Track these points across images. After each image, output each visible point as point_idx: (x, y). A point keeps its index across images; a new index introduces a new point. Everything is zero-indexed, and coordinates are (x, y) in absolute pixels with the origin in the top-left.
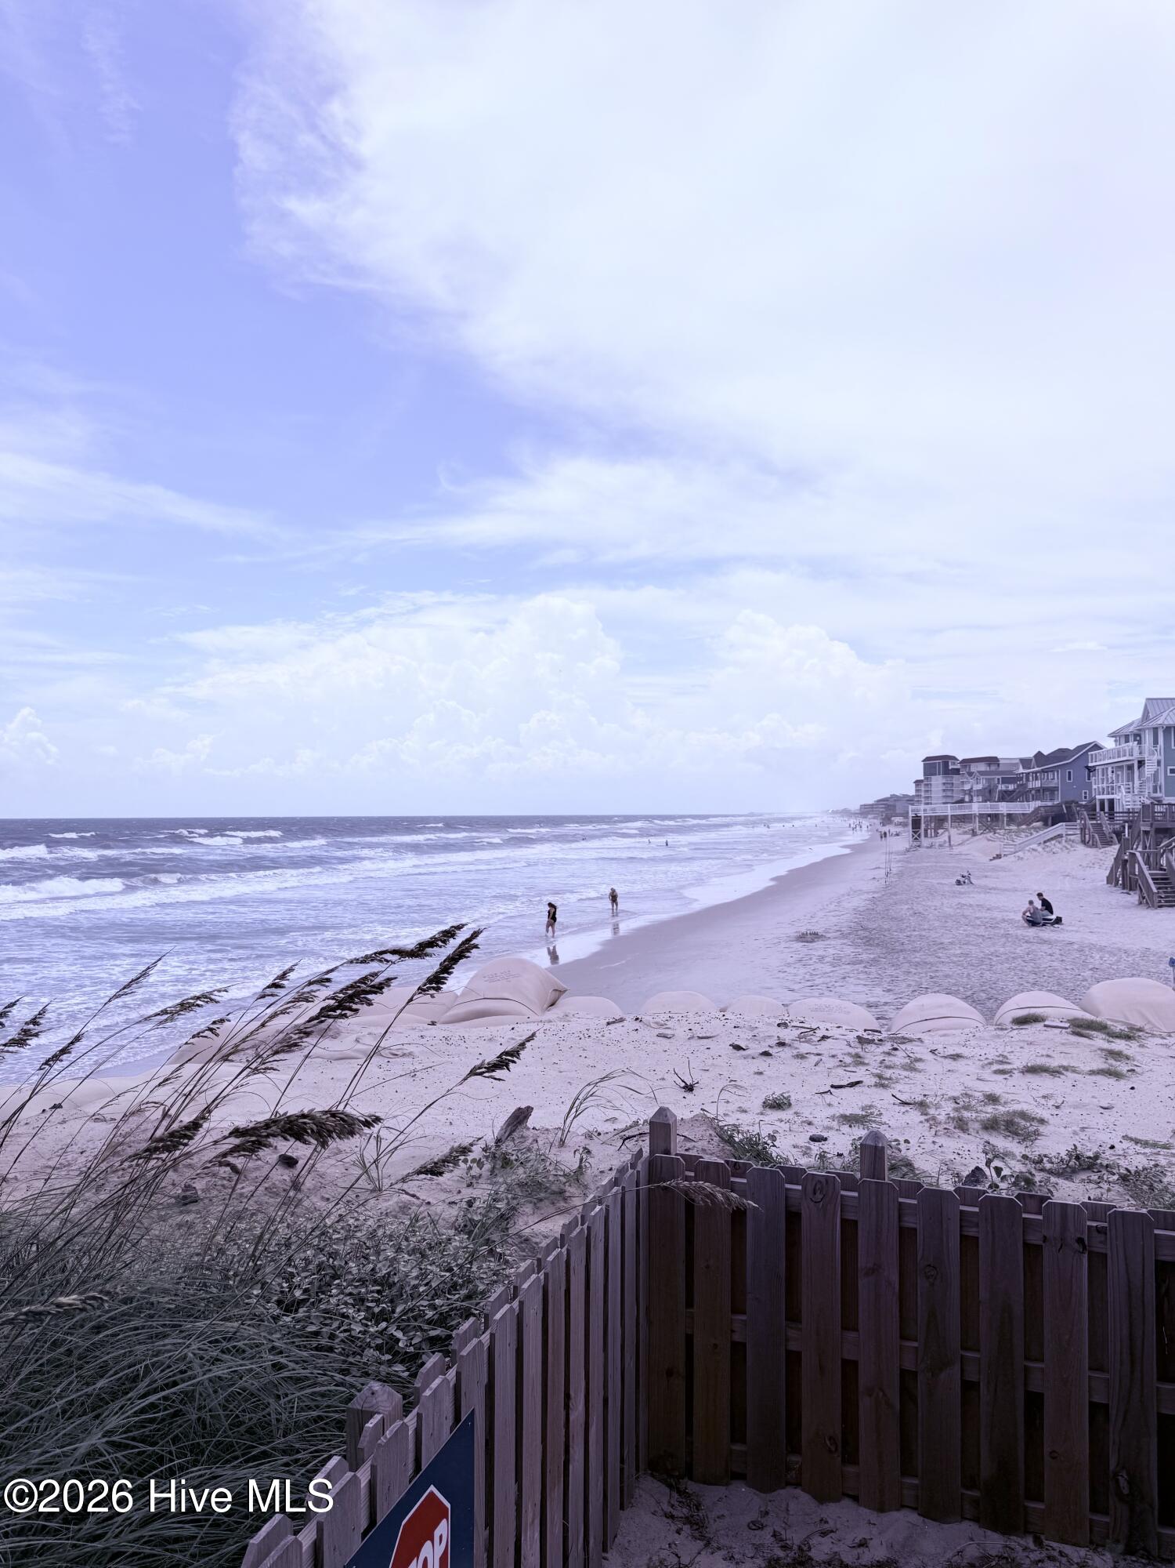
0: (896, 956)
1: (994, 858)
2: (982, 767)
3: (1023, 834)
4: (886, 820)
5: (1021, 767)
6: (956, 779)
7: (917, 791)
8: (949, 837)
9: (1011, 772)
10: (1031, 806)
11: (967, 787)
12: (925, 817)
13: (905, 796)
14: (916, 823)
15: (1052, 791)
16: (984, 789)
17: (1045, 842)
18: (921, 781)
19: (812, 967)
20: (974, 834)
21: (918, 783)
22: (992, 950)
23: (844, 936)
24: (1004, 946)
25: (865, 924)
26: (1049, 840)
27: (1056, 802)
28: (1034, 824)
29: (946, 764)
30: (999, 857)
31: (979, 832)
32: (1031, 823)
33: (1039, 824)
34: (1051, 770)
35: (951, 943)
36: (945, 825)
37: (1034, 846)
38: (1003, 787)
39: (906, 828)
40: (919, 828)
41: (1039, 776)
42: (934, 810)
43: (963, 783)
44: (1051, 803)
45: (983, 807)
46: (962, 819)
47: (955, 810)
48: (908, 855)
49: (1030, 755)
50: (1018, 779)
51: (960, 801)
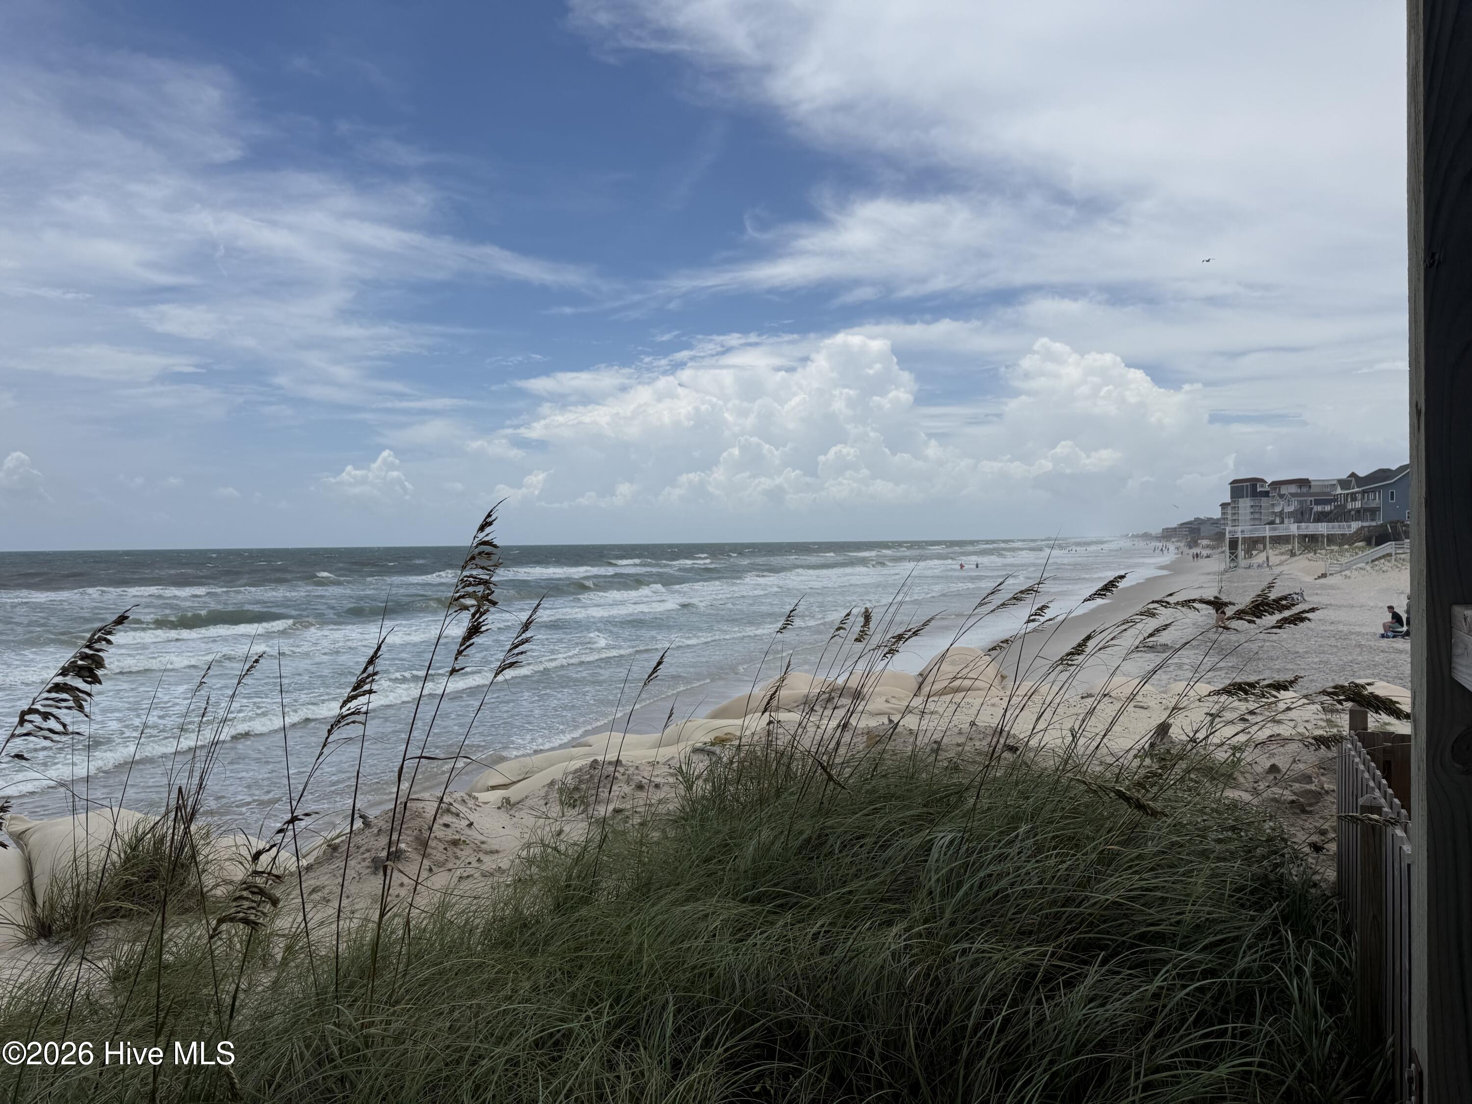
0: (1255, 663)
1: (1319, 577)
2: (1293, 489)
3: (1347, 554)
4: (1193, 544)
5: (1339, 487)
6: (1264, 502)
7: (1223, 514)
8: (1268, 558)
9: (1329, 494)
10: (1355, 525)
11: (1277, 509)
12: (1244, 539)
13: (1210, 519)
14: (1233, 544)
15: (1373, 512)
16: (1296, 511)
17: (1373, 561)
18: (1228, 504)
19: (1174, 674)
20: (1293, 554)
21: (1224, 506)
22: (1350, 658)
24: (1360, 654)
26: (1376, 559)
27: (1379, 523)
28: (1357, 544)
29: (1254, 487)
30: (1324, 576)
31: (1298, 553)
32: (1353, 543)
33: (1361, 544)
34: (1373, 490)
35: (1306, 652)
36: (1261, 546)
37: (1362, 565)
38: (1319, 508)
39: (1220, 550)
40: (1236, 549)
41: (1359, 496)
42: (1251, 531)
43: (1273, 505)
44: (1374, 524)
45: (1298, 528)
46: (1277, 540)
47: (1267, 532)
48: (1227, 575)
49: (1344, 476)
50: (1335, 500)
51: (1272, 523)
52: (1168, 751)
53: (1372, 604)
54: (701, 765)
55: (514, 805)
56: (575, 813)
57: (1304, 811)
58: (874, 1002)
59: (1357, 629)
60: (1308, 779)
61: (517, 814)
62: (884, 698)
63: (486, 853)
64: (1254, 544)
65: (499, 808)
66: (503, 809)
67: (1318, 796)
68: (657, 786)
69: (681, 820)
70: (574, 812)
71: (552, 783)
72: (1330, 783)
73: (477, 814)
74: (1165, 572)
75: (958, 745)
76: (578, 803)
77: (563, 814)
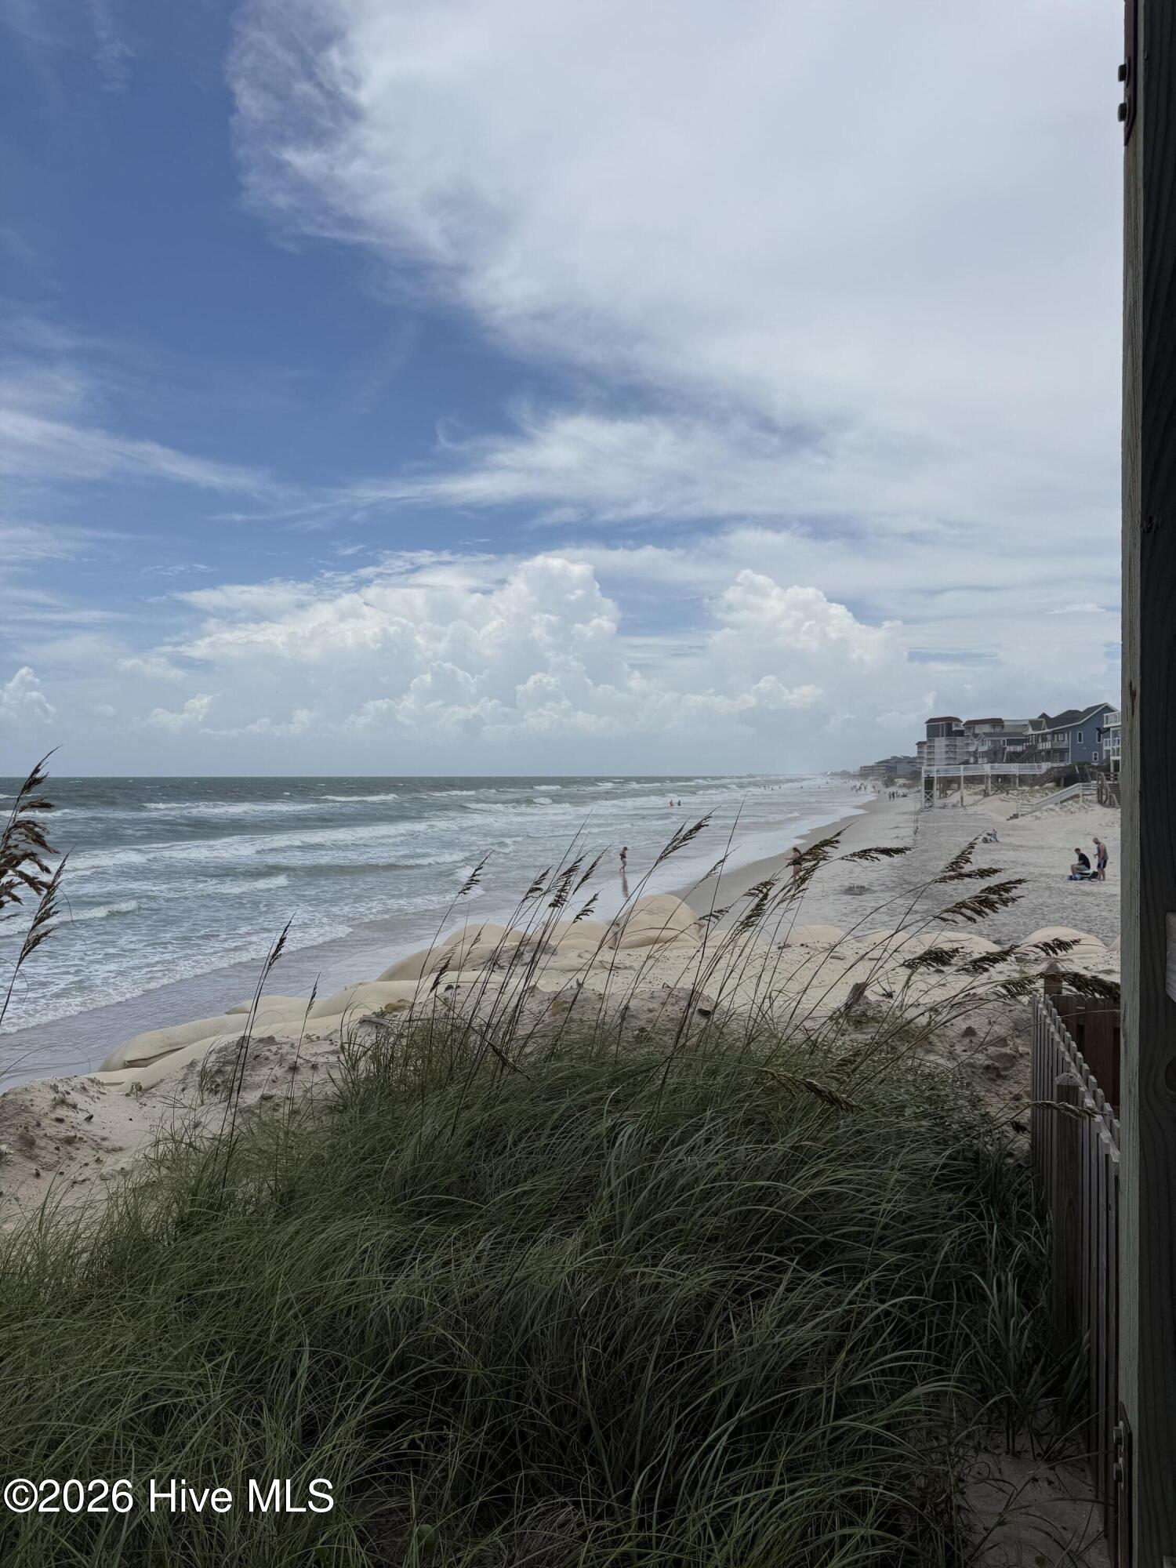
1: (1011, 818)
2: (987, 729)
3: (1038, 795)
4: (889, 783)
5: (1030, 728)
6: (959, 741)
7: (919, 752)
8: (962, 798)
9: (1020, 734)
10: (1045, 766)
11: (972, 749)
12: (939, 778)
13: (906, 758)
14: (929, 784)
15: (1061, 753)
16: (989, 751)
17: (1061, 802)
18: (924, 743)
20: (986, 794)
21: (920, 745)
22: (1040, 901)
23: (889, 889)
24: (1050, 897)
25: (906, 877)
26: (1065, 800)
27: (1068, 764)
28: (1047, 785)
29: (949, 726)
30: (1015, 816)
31: (991, 793)
32: (1043, 784)
33: (1051, 785)
34: (1062, 732)
36: (955, 786)
37: (1051, 806)
38: (1010, 749)
39: (916, 789)
40: (932, 788)
41: (1049, 737)
42: (946, 770)
43: (967, 744)
44: (1062, 765)
45: (992, 768)
46: (971, 780)
47: (962, 772)
48: (923, 815)
49: (1035, 716)
50: (1027, 741)
51: (967, 762)
52: (864, 1014)
53: (1061, 845)
54: (367, 1038)
55: (147, 1090)
56: (217, 1101)
57: (999, 1076)
58: (542, 1333)
59: (1048, 871)
60: (1002, 1041)
61: (148, 1103)
62: (576, 953)
63: (108, 1151)
64: (948, 783)
65: (127, 1095)
66: (133, 1096)
67: (1012, 1059)
68: (314, 1067)
69: (339, 1106)
70: (216, 1099)
71: (192, 1064)
72: (1024, 1045)
73: (100, 1104)
74: (861, 812)
75: (650, 1011)
76: (221, 1088)
77: (202, 1101)
